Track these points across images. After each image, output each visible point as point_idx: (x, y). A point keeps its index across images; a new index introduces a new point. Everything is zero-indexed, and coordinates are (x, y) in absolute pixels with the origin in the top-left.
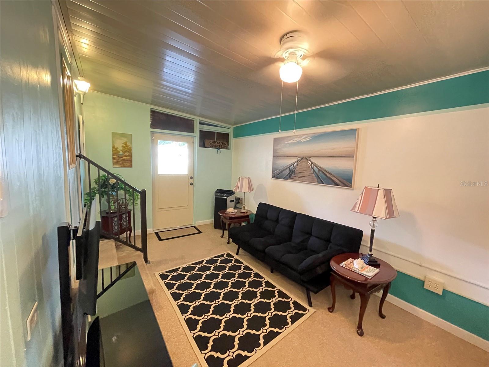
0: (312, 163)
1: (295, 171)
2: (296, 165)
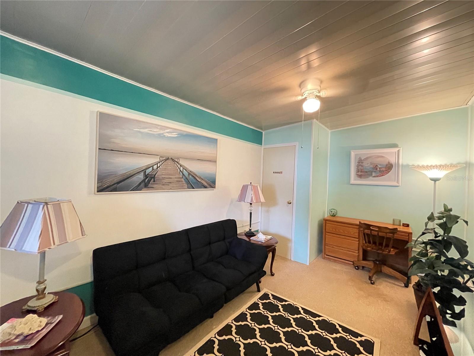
0: (180, 166)
1: (156, 176)
2: (158, 168)
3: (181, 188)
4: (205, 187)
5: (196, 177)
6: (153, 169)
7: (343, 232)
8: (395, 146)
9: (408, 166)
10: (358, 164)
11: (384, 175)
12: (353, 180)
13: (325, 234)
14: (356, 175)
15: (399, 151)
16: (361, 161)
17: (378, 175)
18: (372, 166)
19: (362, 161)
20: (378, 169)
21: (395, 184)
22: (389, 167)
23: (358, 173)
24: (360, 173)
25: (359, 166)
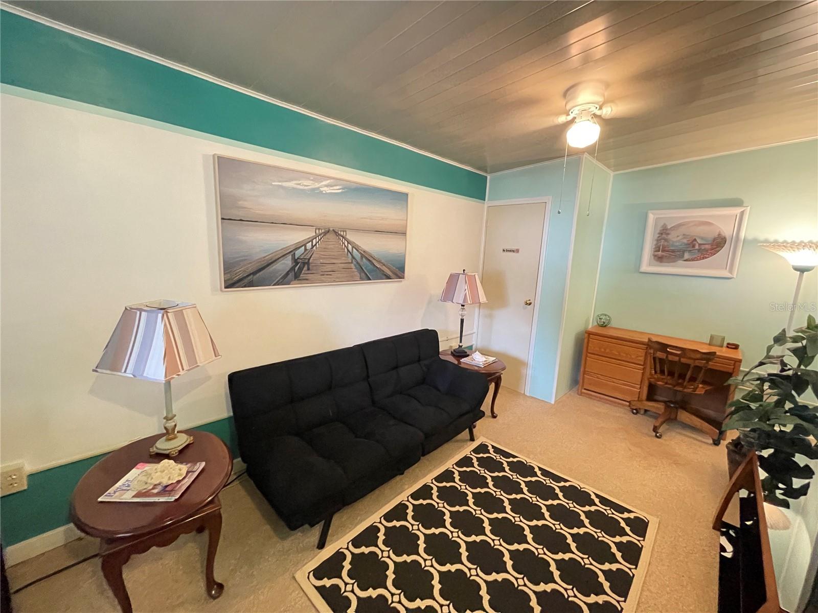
0: (348, 243)
1: (310, 261)
2: (313, 247)
3: (350, 279)
4: (388, 277)
5: (374, 261)
6: (306, 250)
7: (617, 353)
8: (737, 203)
9: (755, 241)
10: (659, 237)
11: (706, 258)
12: (647, 265)
13: (587, 356)
14: (653, 257)
15: (742, 213)
16: (665, 231)
17: (695, 256)
18: (685, 241)
19: (668, 232)
20: (697, 247)
21: (726, 274)
22: (718, 243)
23: (656, 253)
24: (660, 253)
25: (660, 240)
